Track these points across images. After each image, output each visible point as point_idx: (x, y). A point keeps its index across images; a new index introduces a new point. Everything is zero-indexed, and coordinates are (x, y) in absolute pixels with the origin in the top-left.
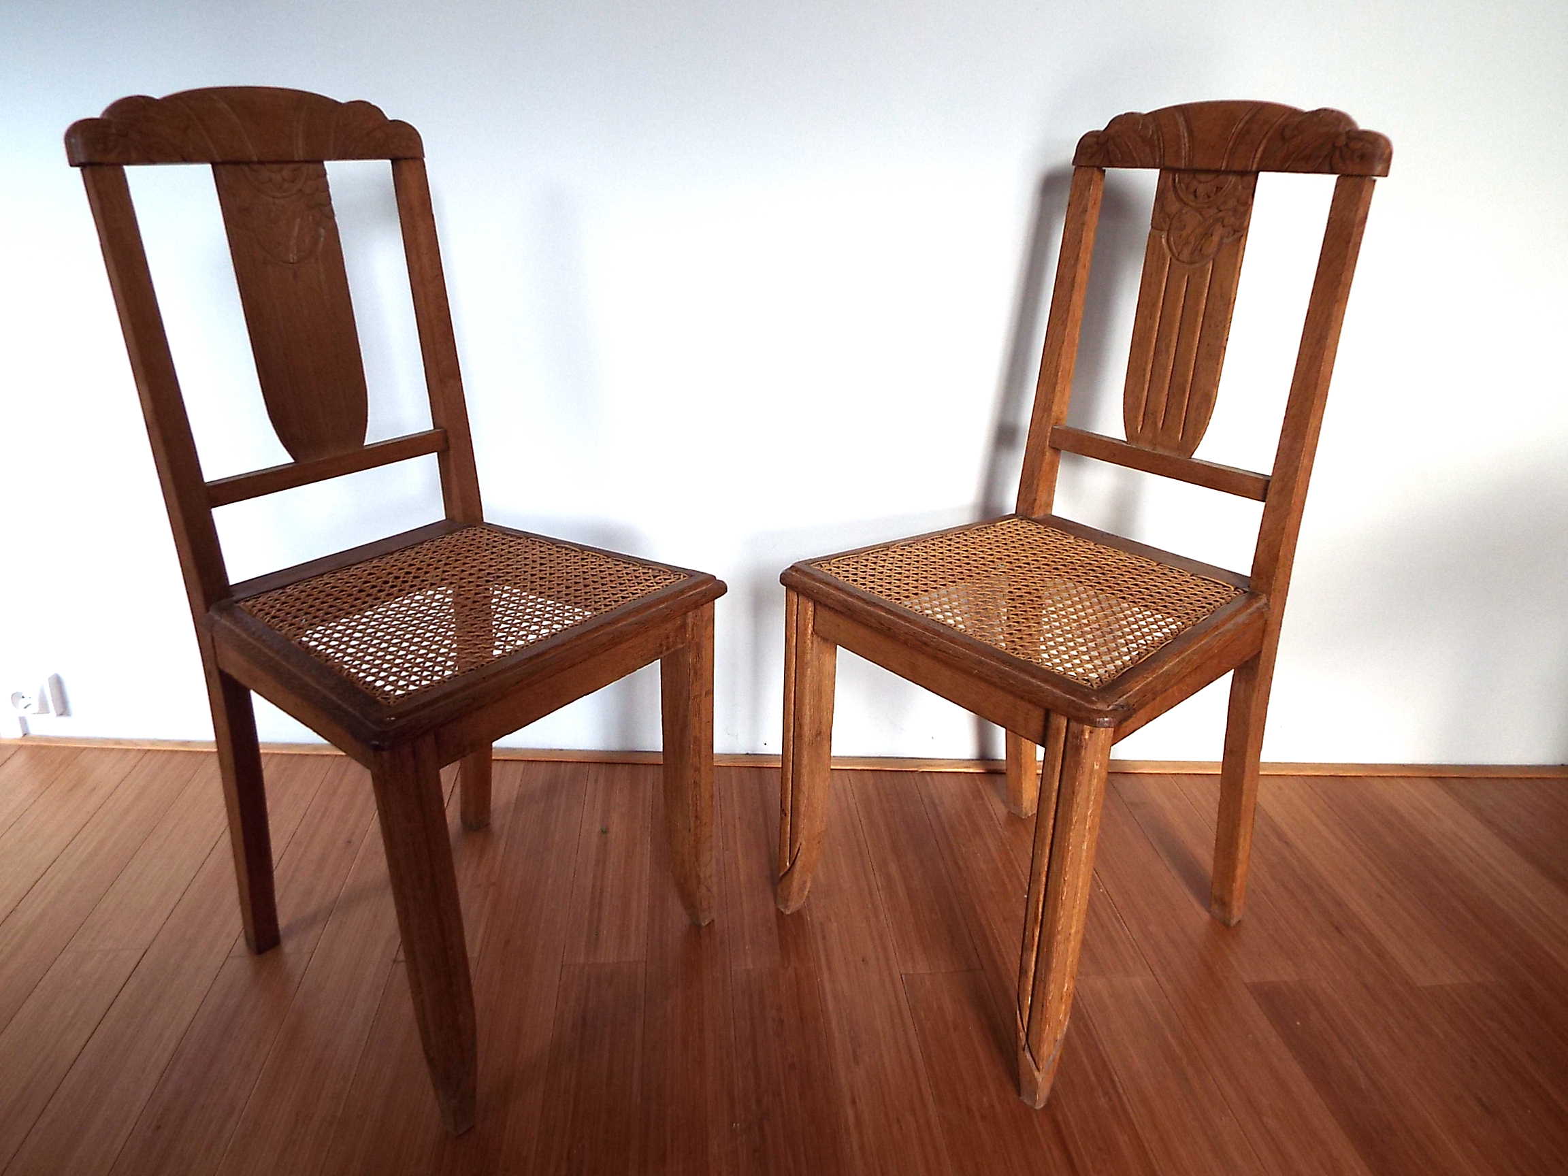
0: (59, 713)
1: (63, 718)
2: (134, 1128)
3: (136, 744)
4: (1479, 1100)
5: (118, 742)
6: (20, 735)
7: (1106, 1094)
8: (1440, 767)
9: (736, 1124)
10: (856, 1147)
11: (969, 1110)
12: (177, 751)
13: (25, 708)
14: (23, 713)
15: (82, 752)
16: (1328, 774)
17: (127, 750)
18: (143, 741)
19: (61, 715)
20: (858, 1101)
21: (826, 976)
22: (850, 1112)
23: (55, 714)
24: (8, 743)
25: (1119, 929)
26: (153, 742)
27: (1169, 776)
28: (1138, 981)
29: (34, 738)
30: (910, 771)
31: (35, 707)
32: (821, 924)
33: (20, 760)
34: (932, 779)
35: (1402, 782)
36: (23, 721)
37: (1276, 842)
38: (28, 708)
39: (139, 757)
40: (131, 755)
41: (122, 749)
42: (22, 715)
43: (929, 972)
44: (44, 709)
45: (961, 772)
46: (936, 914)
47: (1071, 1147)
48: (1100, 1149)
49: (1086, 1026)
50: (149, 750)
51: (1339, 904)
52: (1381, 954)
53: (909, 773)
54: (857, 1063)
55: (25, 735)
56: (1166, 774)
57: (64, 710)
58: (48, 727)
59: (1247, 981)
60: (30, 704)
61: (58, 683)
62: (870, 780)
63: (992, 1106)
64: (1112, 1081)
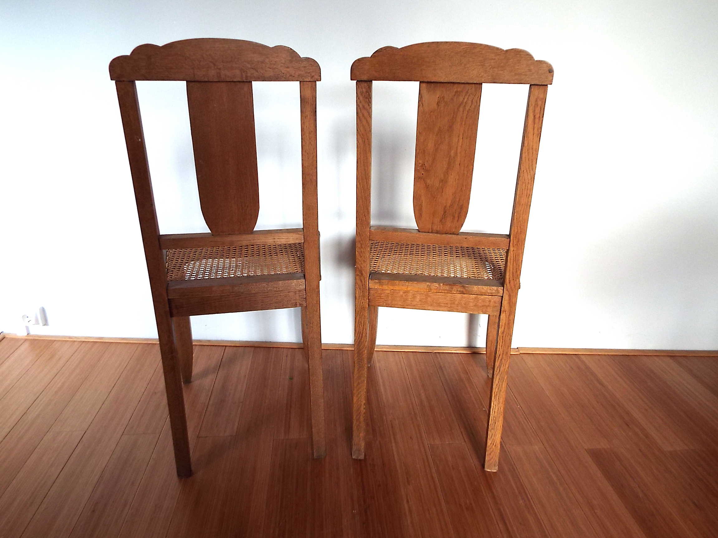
0: (44, 324)
1: (45, 327)
2: (83, 511)
3: (79, 339)
4: (694, 503)
5: (70, 337)
6: (26, 334)
7: (523, 499)
8: (672, 351)
9: (354, 511)
10: (409, 522)
11: (460, 505)
12: (96, 342)
13: (29, 322)
14: (28, 324)
15: (53, 342)
16: (621, 354)
17: (75, 341)
18: (82, 337)
19: (44, 325)
20: (409, 501)
21: (394, 444)
22: (406, 506)
23: (42, 325)
24: (20, 338)
25: (527, 423)
26: (86, 338)
27: (548, 355)
28: (536, 448)
29: (32, 336)
30: (430, 352)
31: (33, 321)
32: (391, 421)
33: (26, 345)
34: (440, 356)
35: (655, 358)
36: (27, 328)
37: (598, 385)
38: (30, 322)
39: (79, 345)
40: (76, 343)
41: (72, 341)
42: (27, 326)
43: (440, 443)
44: (37, 322)
45: (453, 353)
46: (443, 417)
47: (507, 522)
48: (521, 524)
49: (513, 468)
50: (84, 341)
51: (628, 413)
52: (647, 436)
53: (430, 353)
54: (409, 484)
55: (28, 334)
56: (546, 354)
57: (46, 323)
58: (39, 331)
59: (586, 448)
60: (30, 320)
61: (43, 311)
62: (411, 356)
63: (471, 504)
64: (526, 493)
